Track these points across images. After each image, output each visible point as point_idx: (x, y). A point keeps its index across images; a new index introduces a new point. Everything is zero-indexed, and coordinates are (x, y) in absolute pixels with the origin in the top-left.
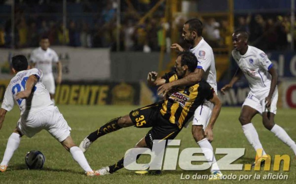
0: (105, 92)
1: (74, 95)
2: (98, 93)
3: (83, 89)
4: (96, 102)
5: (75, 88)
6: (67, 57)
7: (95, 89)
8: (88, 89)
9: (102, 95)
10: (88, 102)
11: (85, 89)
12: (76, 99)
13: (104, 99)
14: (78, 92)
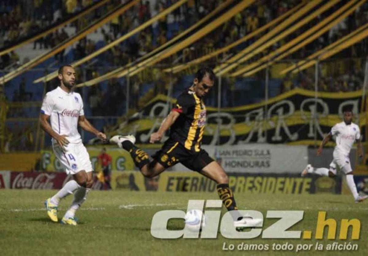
0: (308, 183)
1: (279, 186)
2: (302, 184)
3: (288, 180)
4: (300, 192)
5: (281, 179)
6: (268, 153)
7: (299, 181)
8: (293, 180)
9: (306, 186)
10: (293, 191)
11: (290, 181)
12: (282, 189)
13: (307, 190)
14: (283, 183)
